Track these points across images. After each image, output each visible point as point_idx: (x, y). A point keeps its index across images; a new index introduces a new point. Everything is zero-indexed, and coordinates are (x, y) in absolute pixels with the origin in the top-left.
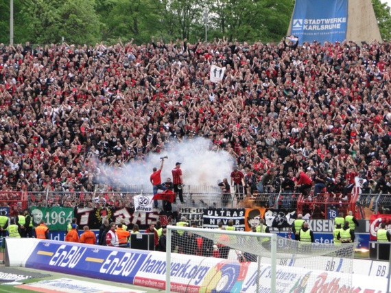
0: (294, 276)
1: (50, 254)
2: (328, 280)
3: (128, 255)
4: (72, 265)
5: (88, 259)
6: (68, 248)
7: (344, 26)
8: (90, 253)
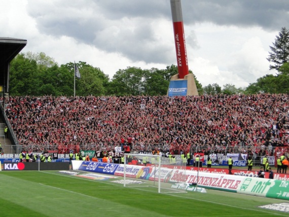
0: (168, 171)
1: (86, 165)
2: (179, 173)
3: (112, 165)
4: (94, 169)
5: (99, 167)
6: (92, 164)
7: (186, 91)
8: (100, 165)
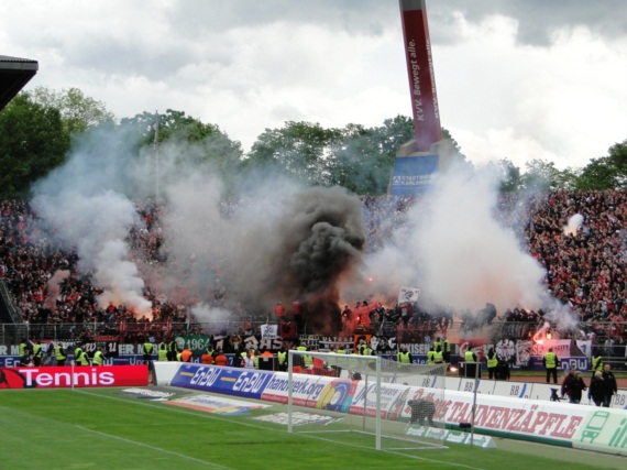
0: (396, 391)
1: (191, 374)
2: (425, 395)
3: (256, 375)
4: (209, 384)
5: (223, 379)
8: (224, 374)
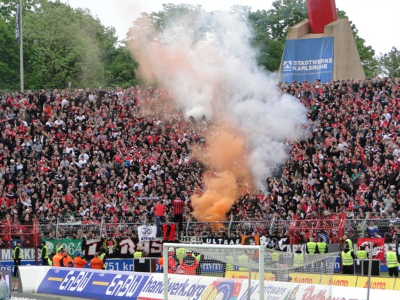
0: (284, 290)
1: (60, 279)
2: (316, 292)
3: (131, 277)
4: (80, 289)
5: (95, 283)
6: (76, 274)
7: (331, 66)
8: (96, 277)
